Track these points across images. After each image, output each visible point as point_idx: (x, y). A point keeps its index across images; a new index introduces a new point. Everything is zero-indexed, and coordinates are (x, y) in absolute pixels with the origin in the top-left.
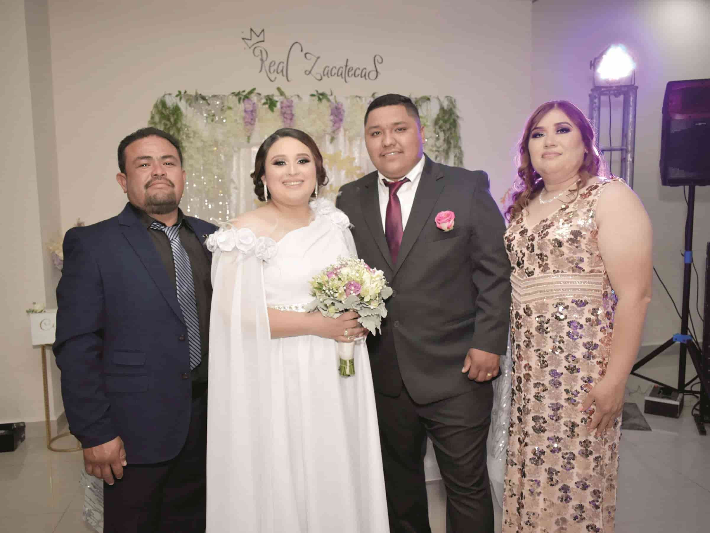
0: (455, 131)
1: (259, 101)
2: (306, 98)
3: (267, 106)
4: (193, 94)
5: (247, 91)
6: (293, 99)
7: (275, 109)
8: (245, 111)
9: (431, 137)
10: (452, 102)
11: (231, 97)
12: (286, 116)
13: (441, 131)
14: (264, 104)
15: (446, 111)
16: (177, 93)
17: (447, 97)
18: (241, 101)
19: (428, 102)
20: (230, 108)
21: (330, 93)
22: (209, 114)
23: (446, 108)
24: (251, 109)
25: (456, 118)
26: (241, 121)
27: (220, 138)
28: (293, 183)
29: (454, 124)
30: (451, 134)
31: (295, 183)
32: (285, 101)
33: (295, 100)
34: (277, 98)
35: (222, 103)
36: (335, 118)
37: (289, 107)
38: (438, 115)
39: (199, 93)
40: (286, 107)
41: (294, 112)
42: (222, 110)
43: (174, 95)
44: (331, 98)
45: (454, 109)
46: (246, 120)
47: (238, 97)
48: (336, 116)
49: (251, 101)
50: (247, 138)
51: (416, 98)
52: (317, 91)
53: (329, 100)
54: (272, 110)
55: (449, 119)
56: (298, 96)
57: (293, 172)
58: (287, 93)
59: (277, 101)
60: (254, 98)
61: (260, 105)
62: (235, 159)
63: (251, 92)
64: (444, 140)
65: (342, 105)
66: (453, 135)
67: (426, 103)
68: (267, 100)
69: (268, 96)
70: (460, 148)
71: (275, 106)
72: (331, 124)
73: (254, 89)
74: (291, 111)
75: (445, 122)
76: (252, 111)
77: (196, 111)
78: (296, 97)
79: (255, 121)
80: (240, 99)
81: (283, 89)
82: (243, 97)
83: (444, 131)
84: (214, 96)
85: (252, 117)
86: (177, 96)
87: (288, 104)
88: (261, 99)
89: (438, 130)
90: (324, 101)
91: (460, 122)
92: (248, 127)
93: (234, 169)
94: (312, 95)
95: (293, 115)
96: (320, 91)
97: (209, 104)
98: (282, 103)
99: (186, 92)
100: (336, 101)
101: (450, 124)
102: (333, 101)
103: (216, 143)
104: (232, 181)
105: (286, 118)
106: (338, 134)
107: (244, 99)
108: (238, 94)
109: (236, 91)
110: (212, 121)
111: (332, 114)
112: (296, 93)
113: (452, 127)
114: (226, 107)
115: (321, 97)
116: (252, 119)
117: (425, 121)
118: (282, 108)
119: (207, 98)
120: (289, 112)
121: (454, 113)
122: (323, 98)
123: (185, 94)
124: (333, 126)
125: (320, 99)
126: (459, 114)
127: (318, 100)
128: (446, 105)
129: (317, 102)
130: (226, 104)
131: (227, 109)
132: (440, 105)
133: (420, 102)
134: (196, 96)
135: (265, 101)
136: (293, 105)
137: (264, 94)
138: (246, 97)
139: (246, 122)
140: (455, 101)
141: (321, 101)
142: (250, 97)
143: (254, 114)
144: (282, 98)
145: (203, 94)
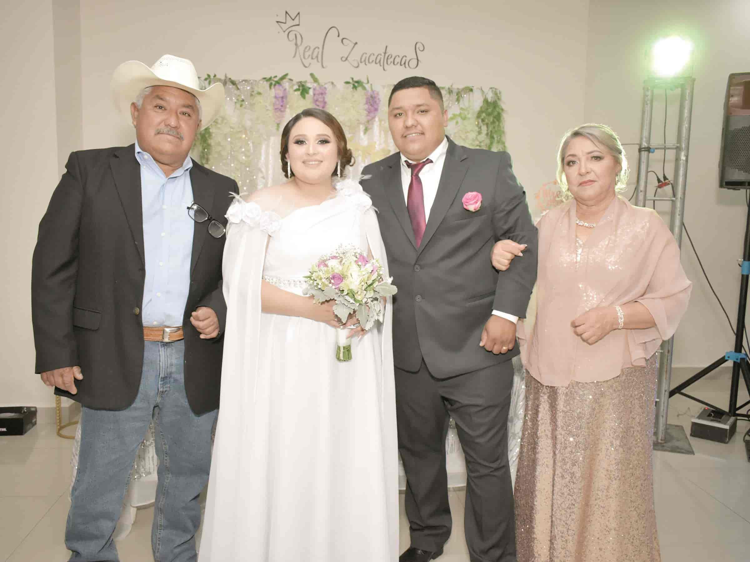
0: (499, 126)
1: (291, 87)
2: (340, 85)
3: (299, 93)
4: (223, 77)
5: (280, 76)
6: (326, 86)
7: (307, 96)
8: (276, 97)
9: (472, 131)
10: (497, 94)
11: (261, 82)
12: (317, 103)
13: (484, 124)
14: (296, 90)
15: (490, 103)
16: (206, 77)
17: (491, 88)
18: (273, 87)
19: (471, 93)
20: (259, 93)
21: (366, 81)
22: (238, 100)
23: (489, 100)
24: (281, 95)
25: (500, 111)
26: (271, 108)
27: (248, 124)
28: (311, 163)
29: (498, 118)
30: (494, 128)
31: (313, 163)
32: (318, 88)
33: (329, 87)
34: (310, 84)
35: (252, 88)
36: (370, 107)
37: (322, 94)
38: (481, 107)
39: (229, 76)
40: (319, 94)
41: (326, 100)
42: (252, 95)
43: (203, 79)
44: (367, 86)
45: (498, 102)
46: (276, 107)
47: (269, 83)
48: (371, 105)
49: (283, 87)
50: (276, 125)
51: (458, 89)
52: (352, 79)
53: (364, 88)
54: (304, 98)
55: (493, 111)
56: (332, 83)
57: (311, 151)
58: (321, 81)
59: (310, 88)
60: (286, 84)
61: (291, 91)
62: (264, 147)
63: (283, 78)
64: (487, 134)
65: (378, 94)
66: (496, 129)
67: (468, 94)
68: (299, 86)
69: (301, 82)
70: (503, 143)
71: (308, 93)
72: (365, 113)
73: (287, 75)
74: (324, 98)
75: (489, 115)
76: (282, 98)
78: (330, 84)
79: (285, 108)
80: (271, 85)
81: (316, 76)
82: (274, 83)
83: (487, 124)
84: (245, 81)
85: (281, 104)
86: (206, 79)
87: (321, 91)
88: (293, 85)
89: (481, 124)
90: (359, 89)
91: (504, 116)
92: (277, 114)
93: (263, 158)
94: (347, 83)
95: (325, 103)
96: (355, 79)
97: (238, 89)
98: (314, 89)
99: (215, 76)
100: (372, 90)
101: (495, 117)
102: (369, 90)
103: (245, 130)
104: (260, 170)
106: (373, 124)
107: (275, 85)
108: (268, 80)
109: (268, 77)
110: (241, 106)
111: (367, 103)
112: (331, 81)
113: (495, 120)
114: (255, 92)
115: (356, 84)
116: (282, 106)
117: (466, 113)
118: (314, 95)
119: (237, 83)
120: (322, 100)
121: (498, 106)
122: (358, 86)
123: (215, 78)
124: (367, 116)
125: (355, 87)
126: (503, 106)
127: (353, 88)
128: (490, 97)
129: (352, 90)
130: (256, 89)
131: (257, 95)
132: (484, 97)
133: (462, 93)
134: (225, 80)
135: (298, 87)
136: (326, 92)
137: (296, 80)
138: (278, 83)
139: (276, 109)
140: (500, 93)
141: (356, 89)
142: (282, 82)
143: (284, 100)
144: (315, 85)
145: (233, 79)
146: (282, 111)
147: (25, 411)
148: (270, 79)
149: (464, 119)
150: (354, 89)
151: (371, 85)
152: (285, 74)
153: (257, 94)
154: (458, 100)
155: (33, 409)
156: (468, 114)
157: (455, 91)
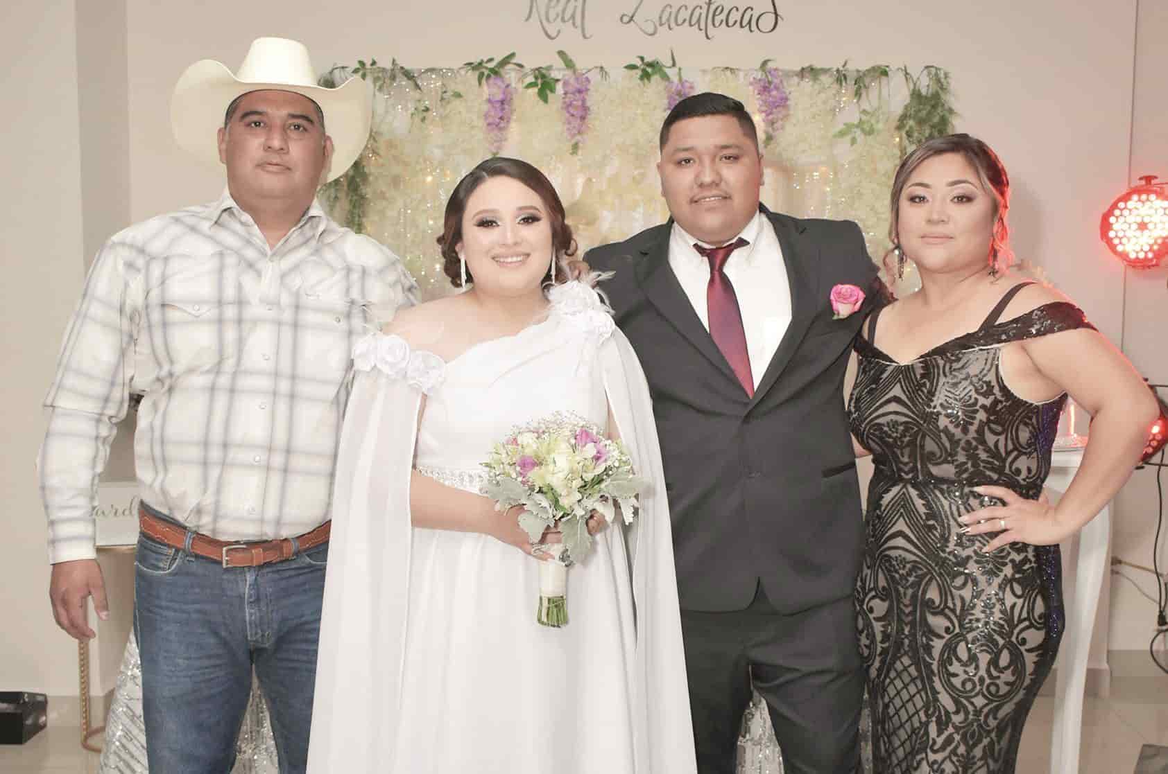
1: (521, 80)
2: (617, 73)
3: (536, 90)
4: (389, 66)
5: (498, 59)
6: (589, 75)
7: (551, 96)
8: (489, 101)
10: (939, 78)
11: (462, 72)
12: (572, 110)
13: (910, 142)
14: (529, 86)
15: (926, 97)
16: (358, 66)
17: (927, 67)
18: (484, 81)
19: (884, 79)
20: (458, 95)
21: (670, 63)
22: (417, 108)
23: (924, 92)
24: (499, 97)
25: (947, 115)
26: (481, 123)
28: (510, 260)
31: (514, 259)
32: (572, 81)
33: (595, 77)
34: (558, 73)
35: (444, 84)
37: (580, 91)
38: (906, 107)
39: (400, 63)
40: (573, 93)
41: (588, 104)
42: (442, 99)
43: (350, 70)
44: (671, 73)
45: (943, 96)
46: (490, 120)
47: (477, 73)
49: (503, 81)
51: (858, 71)
52: (642, 59)
53: (666, 77)
54: (546, 100)
55: (930, 115)
56: (602, 68)
57: (510, 239)
58: (580, 65)
59: (558, 80)
60: (510, 74)
61: (520, 87)
63: (505, 61)
65: (691, 87)
67: (878, 81)
68: (536, 78)
69: (538, 69)
71: (553, 91)
73: (513, 55)
74: (584, 101)
76: (502, 102)
77: (391, 101)
78: (597, 71)
79: (508, 122)
80: (481, 76)
81: (571, 55)
82: (486, 72)
84: (432, 70)
85: (500, 115)
86: (355, 71)
87: (578, 86)
88: (525, 75)
89: (905, 141)
90: (656, 78)
92: (492, 135)
94: (632, 67)
95: (585, 109)
96: (648, 59)
97: (417, 86)
98: (566, 84)
99: (374, 63)
100: (680, 79)
101: (934, 127)
102: (675, 79)
105: (573, 115)
107: (489, 77)
108: (476, 67)
109: (476, 60)
110: (423, 120)
112: (599, 65)
114: (451, 93)
115: (649, 70)
116: (501, 118)
117: (873, 121)
118: (566, 93)
119: (416, 75)
120: (580, 103)
122: (654, 73)
123: (374, 67)
125: (646, 76)
126: (952, 103)
127: (642, 78)
128: (925, 85)
129: (639, 81)
130: (453, 87)
131: (452, 98)
132: (912, 86)
133: (867, 80)
134: (393, 70)
135: (533, 80)
136: (589, 87)
137: (529, 65)
138: (495, 72)
139: (489, 124)
140: (946, 75)
141: (649, 79)
142: (502, 71)
143: (506, 106)
144: (569, 73)
145: (407, 67)
146: (501, 129)
147: (27, 700)
148: (480, 64)
149: (870, 132)
150: (646, 81)
151: (680, 69)
152: (508, 53)
153: (453, 96)
154: (858, 94)
155: (40, 698)
156: (878, 122)
157: (851, 77)
